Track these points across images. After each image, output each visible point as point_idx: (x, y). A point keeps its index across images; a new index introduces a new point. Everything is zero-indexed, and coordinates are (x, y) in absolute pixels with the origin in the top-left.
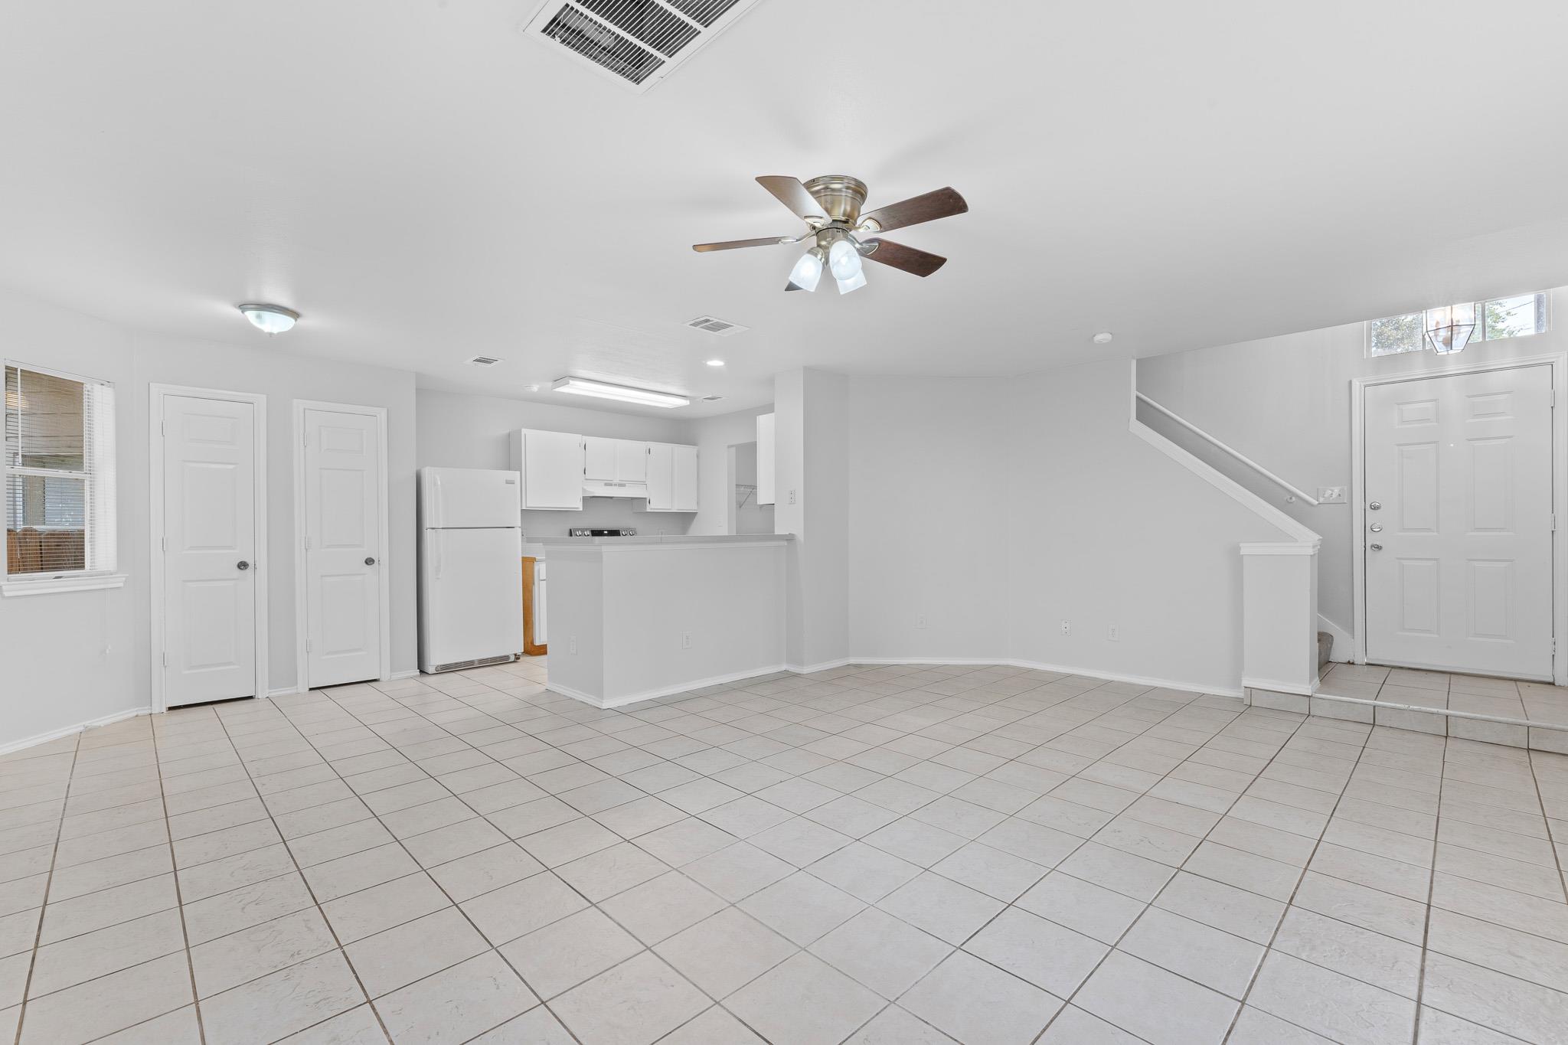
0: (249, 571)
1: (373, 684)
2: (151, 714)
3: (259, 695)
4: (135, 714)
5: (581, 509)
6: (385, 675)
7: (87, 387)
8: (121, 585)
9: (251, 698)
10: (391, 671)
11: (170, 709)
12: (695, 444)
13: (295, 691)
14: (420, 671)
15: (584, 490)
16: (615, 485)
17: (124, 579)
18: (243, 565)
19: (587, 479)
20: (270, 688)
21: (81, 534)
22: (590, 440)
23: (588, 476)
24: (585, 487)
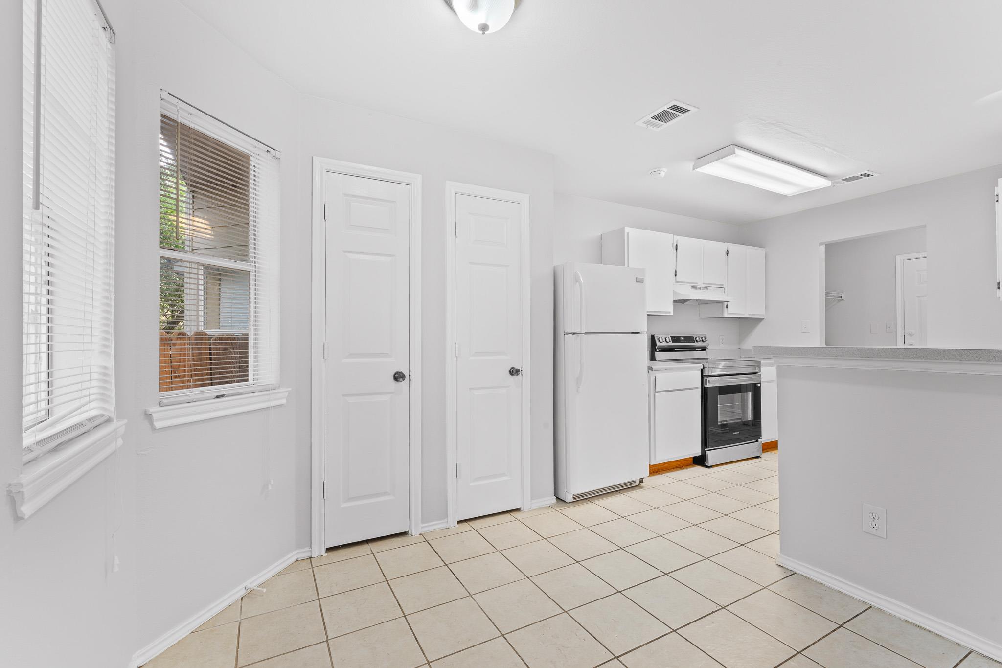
0: (403, 384)
1: (516, 514)
2: (310, 558)
3: (414, 532)
4: (294, 559)
5: (672, 314)
6: (526, 505)
7: (254, 161)
8: (284, 401)
9: (404, 534)
10: (532, 499)
11: (329, 550)
12: (764, 248)
13: (444, 525)
14: (557, 497)
15: (675, 293)
16: (699, 288)
17: (287, 394)
18: (398, 377)
19: (677, 282)
20: (423, 522)
21: (246, 338)
22: (683, 241)
23: (680, 277)
24: (675, 290)
